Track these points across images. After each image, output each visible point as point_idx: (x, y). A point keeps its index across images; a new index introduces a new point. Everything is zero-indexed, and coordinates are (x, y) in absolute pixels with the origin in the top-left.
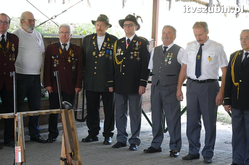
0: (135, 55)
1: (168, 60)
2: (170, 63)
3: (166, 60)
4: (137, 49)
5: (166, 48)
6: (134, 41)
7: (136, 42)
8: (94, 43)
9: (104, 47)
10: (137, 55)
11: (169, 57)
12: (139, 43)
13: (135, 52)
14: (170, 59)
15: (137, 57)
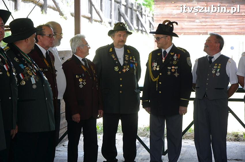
0: (173, 71)
1: (216, 72)
2: (218, 74)
3: (213, 72)
4: (175, 63)
5: (211, 58)
6: (172, 54)
7: (174, 55)
8: (114, 57)
9: (127, 61)
10: (175, 70)
11: (217, 69)
12: (177, 56)
13: (173, 67)
14: (218, 71)
15: (175, 72)
